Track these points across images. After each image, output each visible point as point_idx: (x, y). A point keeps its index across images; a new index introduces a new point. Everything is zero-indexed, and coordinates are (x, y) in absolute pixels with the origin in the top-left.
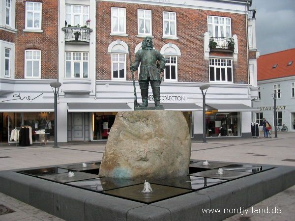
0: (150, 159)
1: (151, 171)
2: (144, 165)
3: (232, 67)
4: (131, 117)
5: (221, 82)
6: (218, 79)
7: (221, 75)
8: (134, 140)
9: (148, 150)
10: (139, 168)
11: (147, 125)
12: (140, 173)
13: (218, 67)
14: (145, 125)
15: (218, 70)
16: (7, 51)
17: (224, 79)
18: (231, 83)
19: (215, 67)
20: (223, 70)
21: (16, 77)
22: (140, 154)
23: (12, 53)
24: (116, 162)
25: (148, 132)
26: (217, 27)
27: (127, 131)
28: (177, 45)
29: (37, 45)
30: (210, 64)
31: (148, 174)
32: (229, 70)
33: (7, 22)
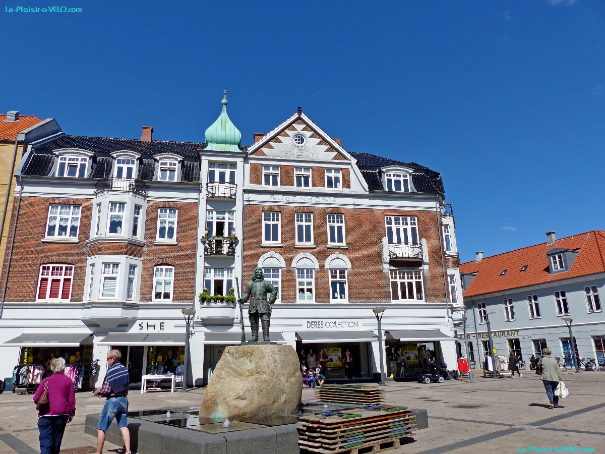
0: (248, 398)
1: (248, 410)
2: (242, 403)
3: (422, 280)
4: (236, 353)
5: (408, 301)
6: (404, 297)
7: (407, 292)
8: (235, 377)
9: (246, 388)
10: (237, 407)
11: (251, 361)
12: (237, 413)
13: (402, 280)
14: (248, 361)
15: (403, 284)
16: (132, 267)
17: (411, 297)
18: (423, 302)
19: (399, 281)
20: (410, 284)
21: (141, 300)
22: (238, 392)
23: (138, 271)
24: (214, 400)
25: (251, 368)
26: (398, 230)
27: (231, 368)
28: (346, 255)
29: (170, 260)
30: (392, 278)
31: (245, 414)
32: (418, 284)
33: (135, 233)
